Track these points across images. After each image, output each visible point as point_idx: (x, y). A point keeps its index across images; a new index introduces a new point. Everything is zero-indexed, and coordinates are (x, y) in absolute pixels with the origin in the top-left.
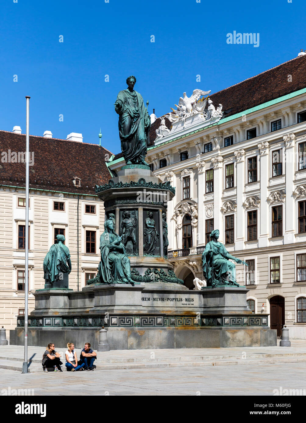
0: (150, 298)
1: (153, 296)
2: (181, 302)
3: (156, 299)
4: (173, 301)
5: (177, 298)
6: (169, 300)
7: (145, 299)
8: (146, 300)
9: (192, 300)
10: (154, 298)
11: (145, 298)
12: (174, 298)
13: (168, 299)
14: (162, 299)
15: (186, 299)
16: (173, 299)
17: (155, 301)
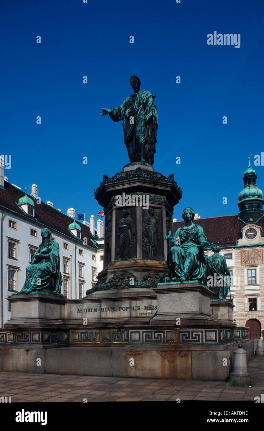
0: (96, 309)
1: (100, 306)
2: (138, 311)
3: (104, 309)
4: (127, 310)
5: (133, 306)
6: (121, 310)
7: (90, 311)
8: (92, 311)
9: (154, 308)
10: (101, 309)
11: (91, 309)
12: (129, 306)
13: (120, 308)
14: (112, 309)
15: (145, 307)
16: (127, 308)
17: (103, 311)
